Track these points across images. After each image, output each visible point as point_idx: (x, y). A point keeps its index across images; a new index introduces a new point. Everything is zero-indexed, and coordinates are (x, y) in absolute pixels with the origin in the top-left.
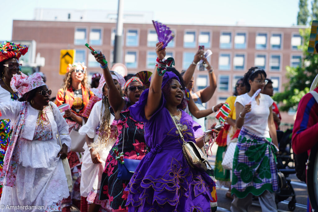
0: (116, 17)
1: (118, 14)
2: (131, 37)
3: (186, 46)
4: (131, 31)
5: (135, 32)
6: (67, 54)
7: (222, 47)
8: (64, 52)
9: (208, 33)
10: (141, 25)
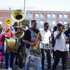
0: (24, 8)
1: (25, 8)
2: (30, 15)
3: (48, 18)
4: (30, 13)
5: (32, 13)
6: (9, 21)
7: (60, 18)
8: (7, 20)
9: (55, 14)
10: (33, 11)
